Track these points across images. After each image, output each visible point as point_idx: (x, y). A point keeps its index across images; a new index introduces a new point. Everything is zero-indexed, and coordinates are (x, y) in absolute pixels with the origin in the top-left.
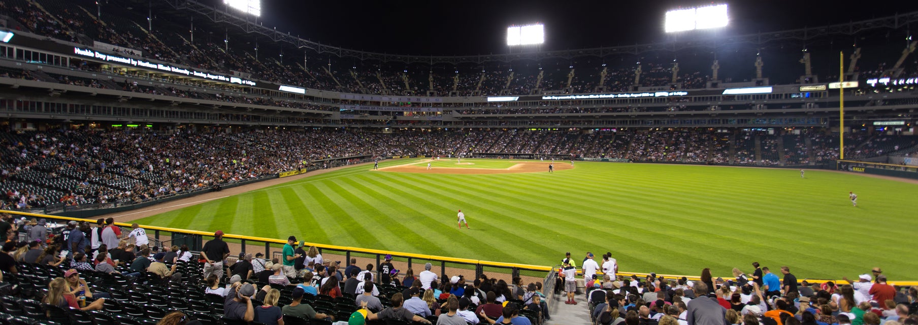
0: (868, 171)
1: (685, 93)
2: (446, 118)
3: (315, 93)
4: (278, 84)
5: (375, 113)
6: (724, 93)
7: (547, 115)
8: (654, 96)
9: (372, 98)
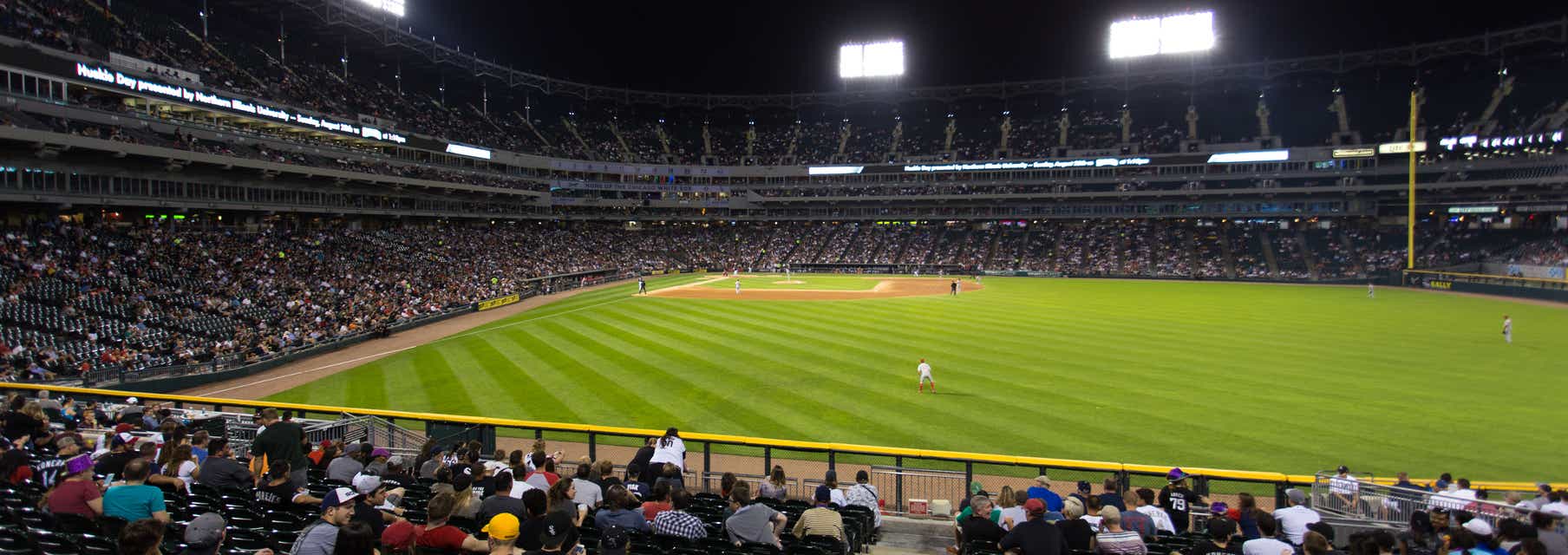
0: (1457, 287)
1: (1146, 161)
2: (735, 203)
3: (507, 157)
4: (444, 140)
5: (610, 195)
6: (1209, 161)
7: (914, 198)
8: (1094, 165)
9: (606, 167)
